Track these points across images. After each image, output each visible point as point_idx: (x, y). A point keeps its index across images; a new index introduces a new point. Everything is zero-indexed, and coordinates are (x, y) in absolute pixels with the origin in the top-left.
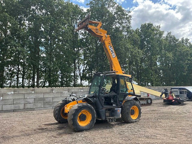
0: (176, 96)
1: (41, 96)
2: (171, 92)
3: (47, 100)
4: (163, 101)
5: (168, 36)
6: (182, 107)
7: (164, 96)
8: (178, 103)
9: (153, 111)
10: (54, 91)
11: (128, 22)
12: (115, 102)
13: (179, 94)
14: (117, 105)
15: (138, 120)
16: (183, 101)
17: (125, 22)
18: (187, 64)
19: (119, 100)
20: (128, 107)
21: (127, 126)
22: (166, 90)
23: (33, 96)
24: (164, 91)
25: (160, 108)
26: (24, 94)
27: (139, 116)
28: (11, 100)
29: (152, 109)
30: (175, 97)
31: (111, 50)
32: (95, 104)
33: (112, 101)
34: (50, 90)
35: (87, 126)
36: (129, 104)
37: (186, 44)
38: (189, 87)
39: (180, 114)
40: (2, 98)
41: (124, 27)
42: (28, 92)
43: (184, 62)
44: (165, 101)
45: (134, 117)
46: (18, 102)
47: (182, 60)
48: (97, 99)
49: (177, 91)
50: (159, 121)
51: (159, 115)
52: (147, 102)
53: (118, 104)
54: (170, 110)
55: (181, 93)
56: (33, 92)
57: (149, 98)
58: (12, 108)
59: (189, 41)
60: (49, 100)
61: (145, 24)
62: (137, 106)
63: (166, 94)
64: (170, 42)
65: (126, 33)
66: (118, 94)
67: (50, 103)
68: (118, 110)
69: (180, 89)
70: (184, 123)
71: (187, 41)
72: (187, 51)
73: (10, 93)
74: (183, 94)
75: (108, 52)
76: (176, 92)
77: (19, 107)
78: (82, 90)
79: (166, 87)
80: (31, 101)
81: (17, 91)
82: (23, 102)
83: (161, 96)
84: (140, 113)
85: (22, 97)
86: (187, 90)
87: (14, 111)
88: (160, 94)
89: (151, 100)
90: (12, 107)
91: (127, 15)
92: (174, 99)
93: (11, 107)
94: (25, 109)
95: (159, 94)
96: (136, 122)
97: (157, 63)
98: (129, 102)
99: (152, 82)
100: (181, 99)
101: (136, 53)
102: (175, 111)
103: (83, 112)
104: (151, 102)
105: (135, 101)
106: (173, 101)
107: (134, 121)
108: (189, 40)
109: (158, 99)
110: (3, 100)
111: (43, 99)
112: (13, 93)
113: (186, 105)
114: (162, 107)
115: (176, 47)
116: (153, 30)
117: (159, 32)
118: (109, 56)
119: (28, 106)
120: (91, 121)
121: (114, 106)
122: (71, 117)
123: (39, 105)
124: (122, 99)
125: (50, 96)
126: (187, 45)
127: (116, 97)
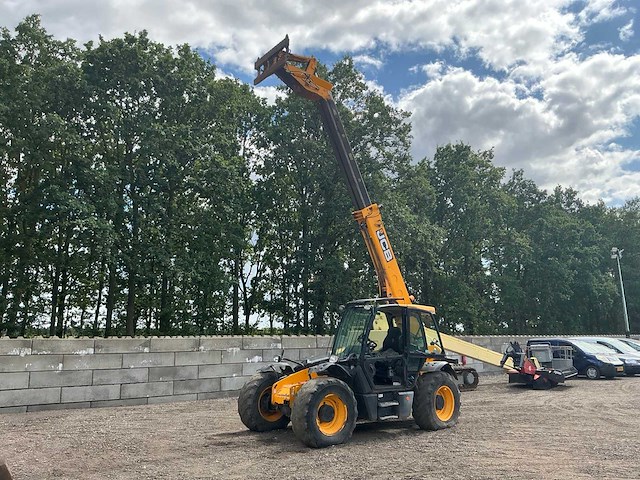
0: (543, 364)
1: (168, 361)
2: (530, 354)
3: (184, 374)
4: (506, 378)
5: (516, 181)
6: (560, 393)
7: (510, 362)
8: (550, 382)
9: (484, 403)
10: (202, 348)
11: (401, 143)
12: (400, 376)
13: (551, 358)
14: (403, 383)
15: (453, 422)
16: (562, 378)
17: (395, 144)
18: (573, 268)
19: (408, 372)
20: (430, 389)
21: (431, 435)
22: (516, 346)
23: (146, 362)
24: (511, 349)
25: (502, 396)
26: (122, 356)
27: (456, 413)
28: (86, 374)
29: (479, 400)
30: (539, 368)
31: (382, 242)
32: (353, 381)
33: (391, 374)
34: (191, 344)
35: (337, 434)
36: (433, 381)
37: (569, 205)
38: (578, 338)
39: (556, 410)
40: (61, 365)
41: (389, 157)
42: (134, 349)
43: (565, 260)
44: (512, 377)
45: (443, 416)
46: (105, 377)
47: (557, 255)
48: (359, 366)
49: (545, 350)
50: (506, 425)
51: (502, 413)
52: (465, 382)
53: (407, 379)
54: (528, 402)
55: (556, 355)
56: (146, 350)
57: (470, 370)
58: (88, 395)
59: (576, 198)
60: (187, 374)
61: (448, 147)
62: (451, 386)
63: (517, 359)
64: (521, 199)
65: (396, 175)
66: (406, 356)
67: (192, 383)
68: (406, 395)
69: (553, 343)
70: (564, 430)
71: (572, 198)
72: (573, 227)
73: (84, 352)
74: (563, 357)
75: (374, 246)
76: (543, 353)
77: (107, 391)
78: (279, 346)
79: (513, 338)
80: (141, 375)
81: (102, 347)
82: (117, 378)
83: (503, 362)
84: (457, 405)
85: (114, 363)
86: (573, 346)
87: (93, 404)
88: (501, 357)
89: (476, 375)
90: (88, 393)
91: (399, 122)
92: (537, 373)
93: (85, 392)
94: (124, 401)
95: (496, 358)
96: (448, 427)
97: (483, 259)
98: (433, 375)
99: (470, 319)
100: (556, 372)
101: (426, 238)
102: (542, 403)
103: (328, 400)
104: (476, 381)
105: (445, 374)
106: (537, 377)
107: (445, 425)
108: (575, 193)
109: (492, 373)
110: (63, 372)
111: (172, 371)
112: (91, 351)
113: (572, 390)
114: (506, 395)
115: (541, 216)
116: (472, 165)
117: (489, 169)
118: (378, 257)
119: (132, 391)
120: (345, 423)
121: (397, 387)
122: (302, 410)
123: (162, 387)
124: (415, 369)
125: (191, 362)
126: (572, 209)
127: (399, 363)
